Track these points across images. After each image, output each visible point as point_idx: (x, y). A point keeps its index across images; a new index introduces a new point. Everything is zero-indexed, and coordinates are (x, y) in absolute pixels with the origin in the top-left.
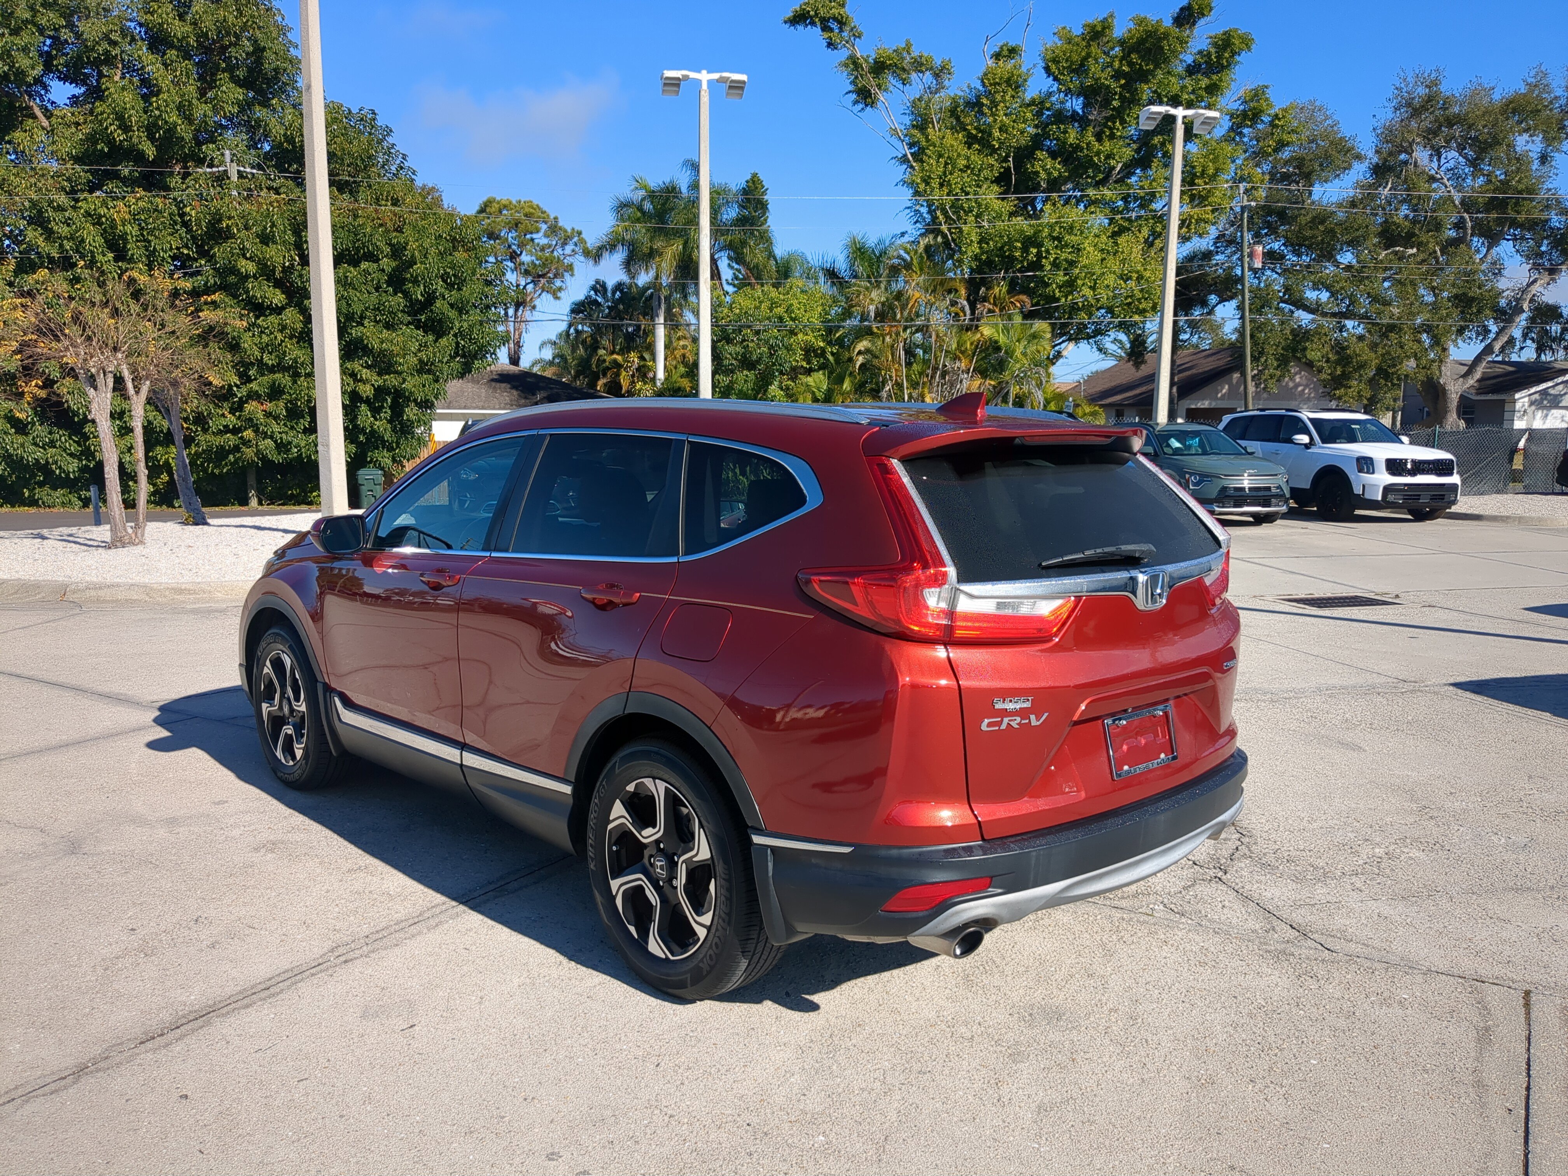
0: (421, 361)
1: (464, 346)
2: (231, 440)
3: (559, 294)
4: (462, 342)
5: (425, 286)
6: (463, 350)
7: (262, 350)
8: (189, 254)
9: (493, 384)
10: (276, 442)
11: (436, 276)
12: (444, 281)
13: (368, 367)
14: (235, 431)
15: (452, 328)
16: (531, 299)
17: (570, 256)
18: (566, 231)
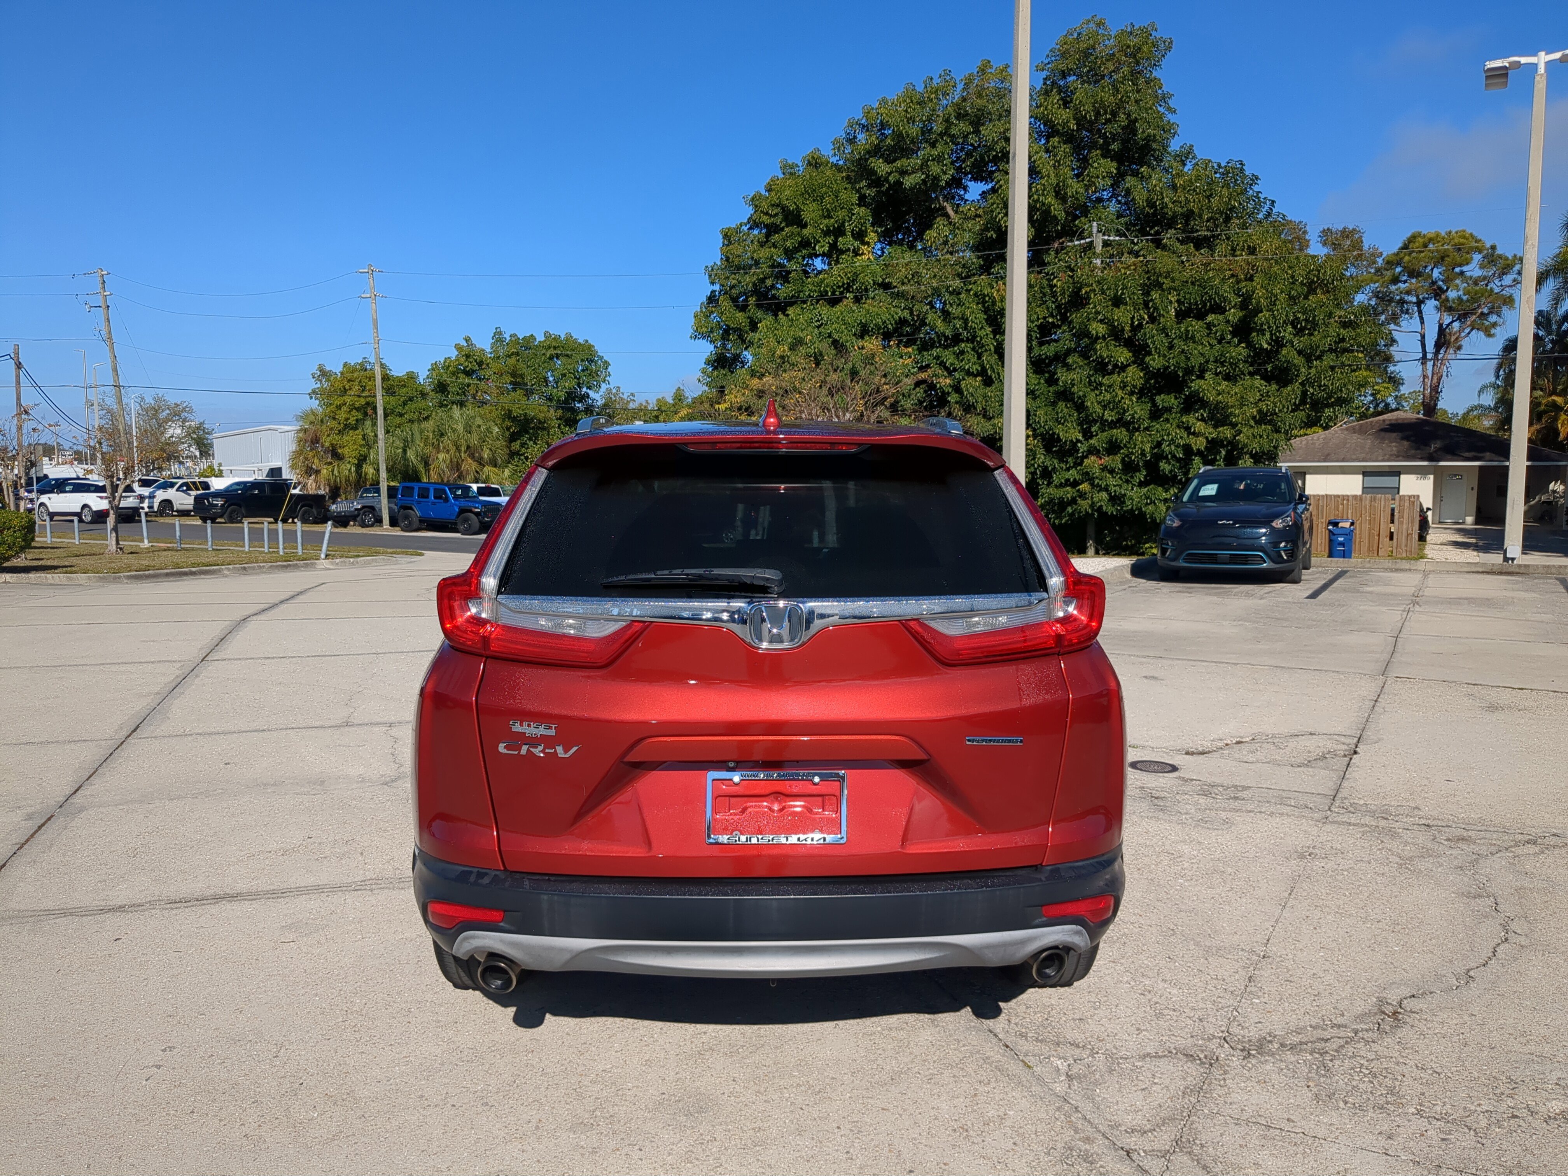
0: (1260, 412)
1: (1313, 394)
2: (1069, 493)
3: (1493, 331)
4: (1311, 390)
5: (1271, 335)
6: (1311, 398)
7: (1104, 407)
8: (1053, 322)
9: (1383, 434)
10: (1110, 494)
11: (1284, 322)
12: (1294, 327)
13: (1203, 420)
14: (1075, 484)
15: (1298, 376)
16: (1457, 339)
17: (1510, 286)
18: (1507, 259)
